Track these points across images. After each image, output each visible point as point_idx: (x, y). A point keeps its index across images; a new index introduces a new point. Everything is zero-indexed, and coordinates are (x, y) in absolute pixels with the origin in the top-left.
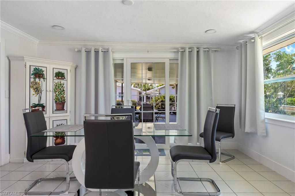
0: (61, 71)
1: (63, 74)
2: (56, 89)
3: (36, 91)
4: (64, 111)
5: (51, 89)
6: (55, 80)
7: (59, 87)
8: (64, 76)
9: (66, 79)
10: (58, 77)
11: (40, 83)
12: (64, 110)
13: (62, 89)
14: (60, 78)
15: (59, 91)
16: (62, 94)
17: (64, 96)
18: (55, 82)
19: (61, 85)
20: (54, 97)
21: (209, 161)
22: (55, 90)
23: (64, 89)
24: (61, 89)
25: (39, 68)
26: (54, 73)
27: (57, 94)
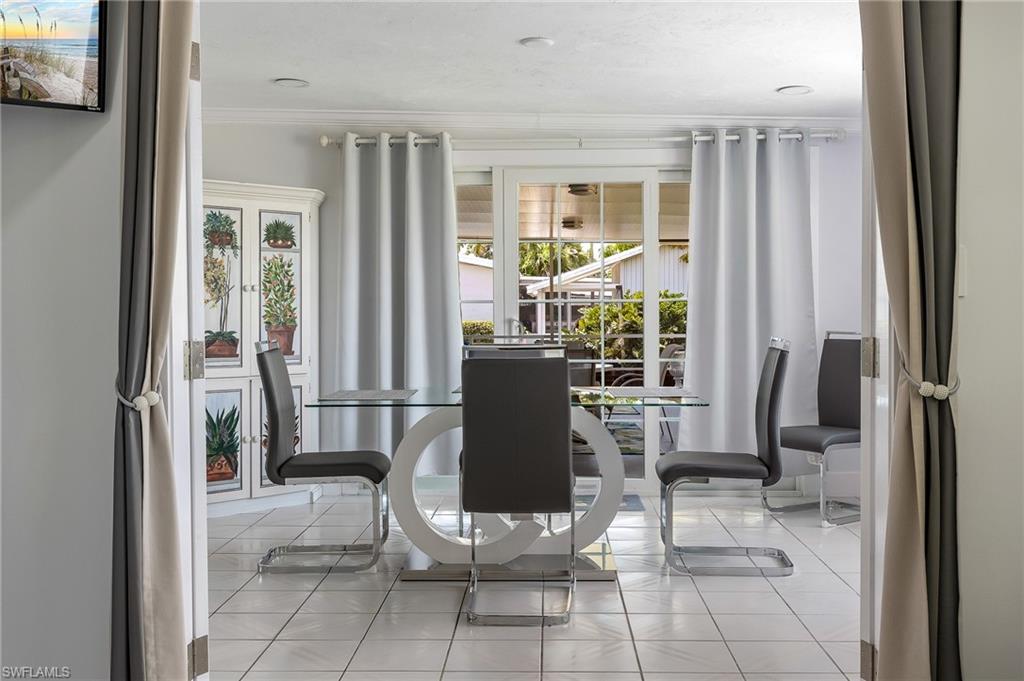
0: (282, 218)
1: (288, 229)
2: (269, 282)
3: (213, 290)
4: (291, 357)
5: (256, 282)
6: (266, 250)
7: (276, 274)
8: (291, 238)
9: (298, 247)
10: (275, 242)
11: (225, 263)
12: (293, 353)
13: (286, 283)
14: (280, 242)
15: (277, 288)
16: (287, 299)
17: (293, 306)
18: (265, 259)
19: (283, 266)
20: (263, 309)
21: (761, 481)
22: (266, 287)
23: (292, 283)
24: (281, 282)
25: (222, 211)
26: (264, 227)
27: (270, 300)
